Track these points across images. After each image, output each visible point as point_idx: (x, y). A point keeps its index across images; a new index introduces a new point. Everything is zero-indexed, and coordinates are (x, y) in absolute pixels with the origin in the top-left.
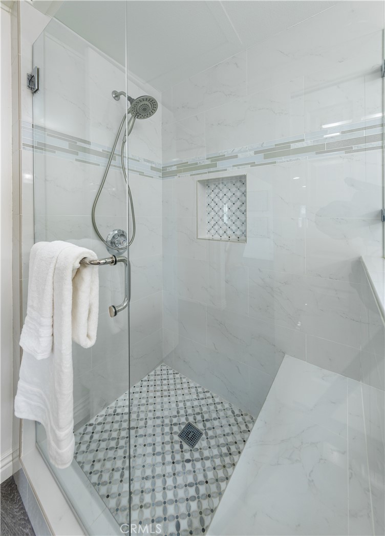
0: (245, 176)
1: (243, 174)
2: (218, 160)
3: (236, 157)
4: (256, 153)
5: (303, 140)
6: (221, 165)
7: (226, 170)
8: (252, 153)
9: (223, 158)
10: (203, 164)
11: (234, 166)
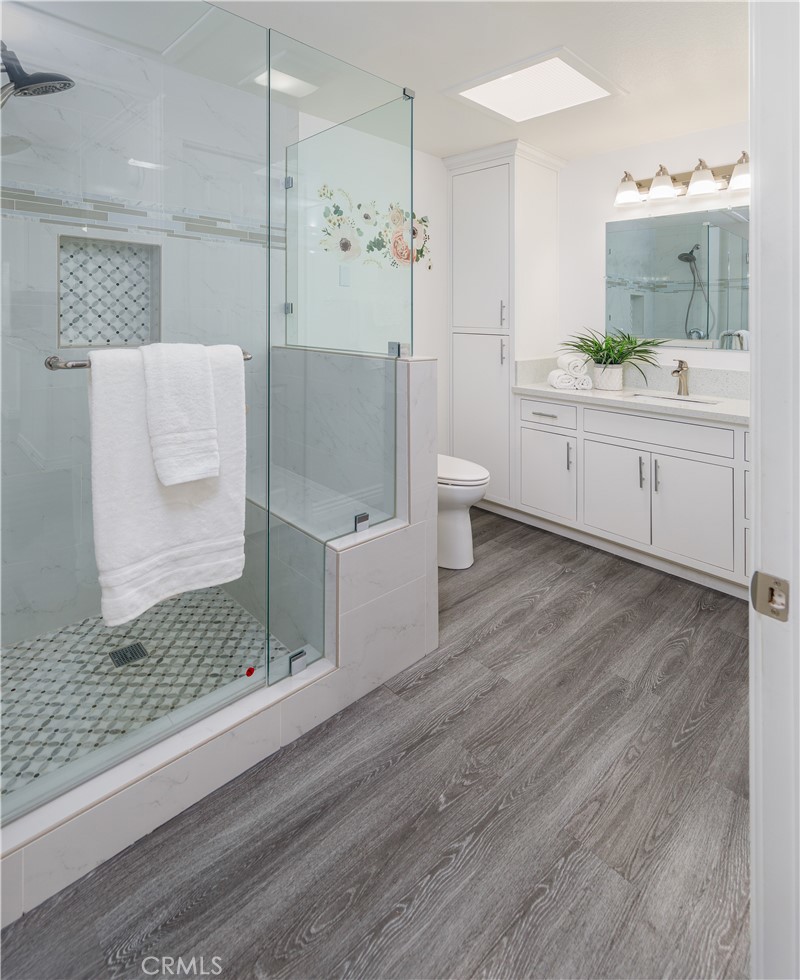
0: (158, 248)
1: (154, 243)
2: (111, 210)
3: (145, 214)
4: (175, 218)
5: (228, 221)
6: (113, 218)
7: (126, 230)
8: (169, 217)
9: (119, 208)
10: (76, 207)
11: (139, 227)
